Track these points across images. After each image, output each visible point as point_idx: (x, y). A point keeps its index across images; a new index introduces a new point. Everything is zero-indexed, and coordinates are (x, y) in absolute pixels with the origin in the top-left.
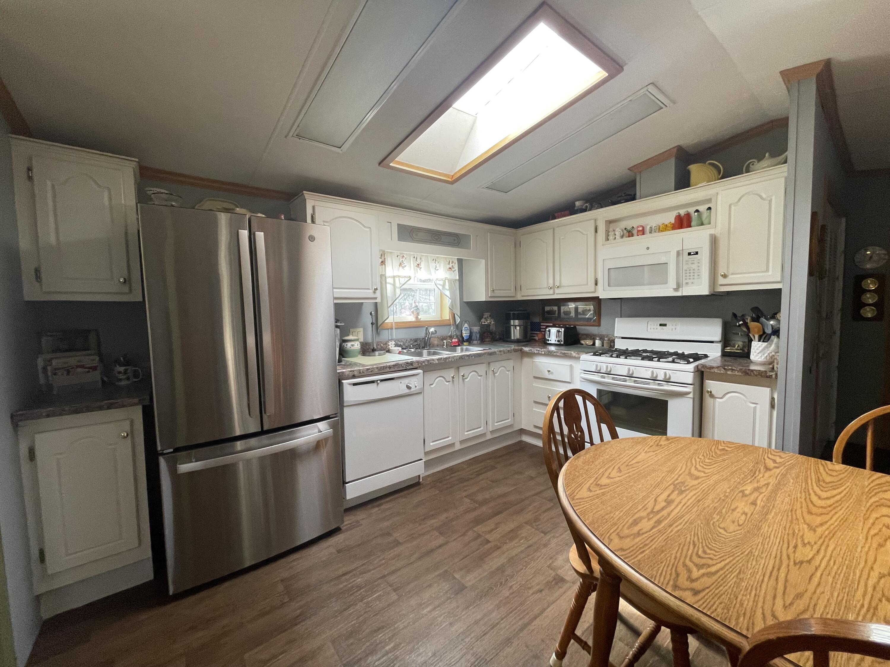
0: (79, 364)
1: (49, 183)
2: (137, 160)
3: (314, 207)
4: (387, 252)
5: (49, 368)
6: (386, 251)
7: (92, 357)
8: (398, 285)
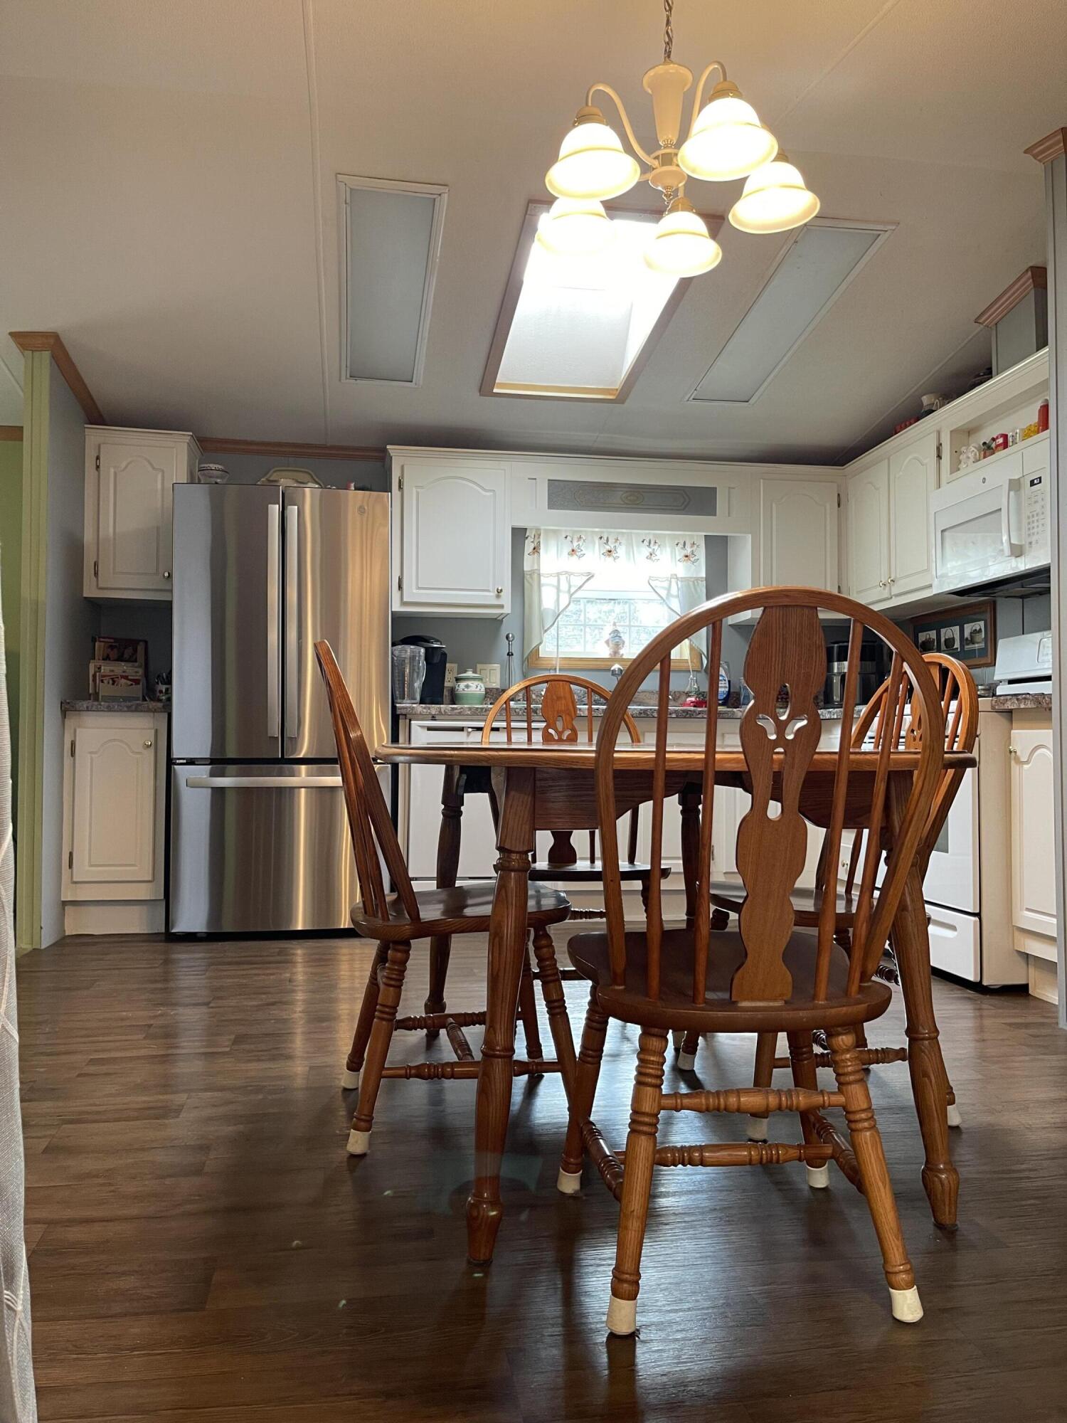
0: (124, 674)
1: (112, 470)
2: (191, 433)
3: (402, 467)
4: (546, 531)
5: (98, 674)
6: (542, 528)
7: (136, 670)
8: (564, 586)
